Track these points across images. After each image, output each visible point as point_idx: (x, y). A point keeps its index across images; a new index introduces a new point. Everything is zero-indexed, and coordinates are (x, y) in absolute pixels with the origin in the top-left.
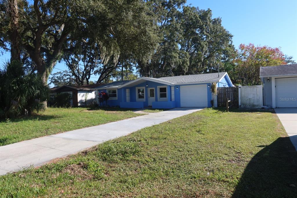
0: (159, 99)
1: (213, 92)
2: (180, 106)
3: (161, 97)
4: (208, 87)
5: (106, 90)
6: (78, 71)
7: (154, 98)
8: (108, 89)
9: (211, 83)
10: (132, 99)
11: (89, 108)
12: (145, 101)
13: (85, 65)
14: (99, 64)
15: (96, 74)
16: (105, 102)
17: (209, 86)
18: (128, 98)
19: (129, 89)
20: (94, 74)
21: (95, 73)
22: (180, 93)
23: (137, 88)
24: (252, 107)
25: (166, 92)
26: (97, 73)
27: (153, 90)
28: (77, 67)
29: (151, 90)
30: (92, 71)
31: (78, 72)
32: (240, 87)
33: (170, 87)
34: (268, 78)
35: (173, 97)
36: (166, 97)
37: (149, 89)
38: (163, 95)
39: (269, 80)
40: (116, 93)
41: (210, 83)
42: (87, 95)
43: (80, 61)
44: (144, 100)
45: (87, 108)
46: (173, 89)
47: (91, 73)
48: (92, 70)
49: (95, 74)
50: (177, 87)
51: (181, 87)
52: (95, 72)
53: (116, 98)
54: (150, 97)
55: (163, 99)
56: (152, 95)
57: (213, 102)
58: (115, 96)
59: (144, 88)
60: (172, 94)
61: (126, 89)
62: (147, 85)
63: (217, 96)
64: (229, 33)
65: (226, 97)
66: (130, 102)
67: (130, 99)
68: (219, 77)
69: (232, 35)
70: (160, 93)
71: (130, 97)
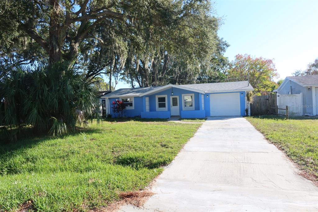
0: (184, 108)
1: (249, 101)
2: (210, 115)
3: (186, 106)
4: (241, 96)
5: (118, 98)
7: (177, 107)
8: (121, 98)
10: (152, 109)
18: (147, 108)
19: (149, 97)
23: (157, 97)
24: (291, 115)
27: (176, 98)
29: (173, 98)
32: (278, 96)
34: (308, 87)
35: (202, 106)
37: (171, 97)
39: (310, 89)
40: (131, 102)
41: (245, 92)
44: (166, 109)
50: (207, 95)
51: (210, 95)
53: (133, 108)
55: (189, 108)
56: (175, 103)
57: (248, 111)
58: (131, 105)
59: (166, 96)
60: (202, 103)
61: (146, 98)
62: (172, 92)
63: (251, 104)
64: (226, 43)
65: (258, 105)
66: (149, 111)
67: (149, 109)
68: (248, 86)
69: (228, 45)
70: (185, 102)
71: (149, 106)
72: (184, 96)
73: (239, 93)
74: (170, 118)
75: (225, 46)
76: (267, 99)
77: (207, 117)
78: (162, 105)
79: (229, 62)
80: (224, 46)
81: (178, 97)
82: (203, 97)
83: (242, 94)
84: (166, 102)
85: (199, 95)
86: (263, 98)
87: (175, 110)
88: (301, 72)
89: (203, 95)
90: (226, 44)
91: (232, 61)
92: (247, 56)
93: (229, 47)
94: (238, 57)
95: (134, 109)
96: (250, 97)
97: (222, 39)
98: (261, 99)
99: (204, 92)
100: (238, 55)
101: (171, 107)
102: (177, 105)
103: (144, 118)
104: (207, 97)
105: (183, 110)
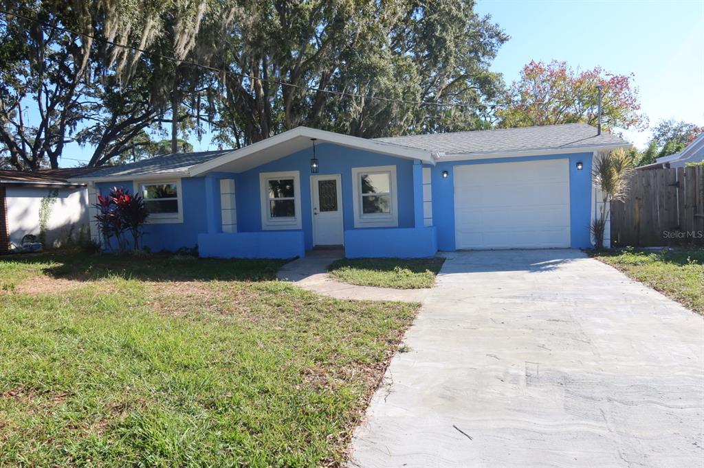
0: (360, 218)
2: (454, 245)
3: (364, 212)
4: (574, 170)
5: (131, 182)
6: (19, 127)
7: (336, 216)
8: (138, 181)
9: (595, 154)
10: (247, 220)
11: (56, 261)
12: (299, 226)
13: (44, 109)
14: (92, 112)
15: (84, 141)
16: (128, 234)
17: (579, 167)
18: (228, 217)
19: (233, 181)
20: (75, 143)
21: (81, 139)
23: (264, 178)
26: (88, 140)
27: (333, 183)
28: (14, 115)
29: (321, 184)
30: (71, 132)
31: (20, 133)
35: (426, 211)
37: (315, 180)
40: (175, 195)
42: (49, 205)
43: (23, 95)
44: (296, 221)
45: (45, 266)
47: (67, 137)
48: (68, 128)
49: (79, 141)
50: (443, 168)
51: (457, 170)
52: (79, 134)
53: (178, 218)
54: (318, 211)
55: (378, 218)
56: (328, 203)
57: (602, 232)
58: (172, 207)
59: (295, 175)
60: (425, 200)
61: (222, 181)
62: (315, 161)
63: (613, 203)
64: (499, 29)
65: (640, 208)
66: (236, 231)
67: (235, 221)
68: (599, 134)
69: (504, 37)
70: (364, 197)
71: (235, 211)
72: (359, 173)
73: (567, 161)
74: (302, 255)
75: (494, 40)
76: (677, 185)
77: (444, 255)
78: (284, 209)
79: (505, 88)
80: (490, 40)
81: (337, 178)
82: (426, 175)
83: (578, 164)
84: (297, 198)
85: (415, 167)
86: (657, 179)
87: (328, 226)
88: (675, 125)
89: (429, 169)
90: (498, 34)
91: (514, 83)
92: (556, 69)
93: (506, 43)
94: (531, 71)
95: (181, 222)
96: (615, 176)
97: (488, 17)
98: (652, 181)
99: (434, 157)
100: (531, 64)
101: (316, 214)
102: (336, 210)
103: (209, 258)
104: (445, 175)
105: (355, 227)
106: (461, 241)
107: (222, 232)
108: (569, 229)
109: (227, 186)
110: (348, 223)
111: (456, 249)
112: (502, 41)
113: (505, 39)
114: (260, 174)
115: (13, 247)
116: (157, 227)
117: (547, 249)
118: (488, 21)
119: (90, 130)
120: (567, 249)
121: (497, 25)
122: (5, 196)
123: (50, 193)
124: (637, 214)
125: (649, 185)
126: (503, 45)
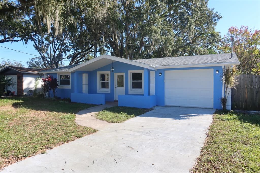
0: (131, 90)
1: (228, 83)
3: (133, 87)
4: (215, 74)
5: (56, 73)
8: (60, 73)
9: (223, 67)
10: (92, 90)
12: (109, 92)
17: (217, 72)
18: (85, 87)
19: (87, 74)
22: (164, 82)
23: (99, 73)
25: (141, 80)
27: (122, 76)
29: (119, 76)
33: (149, 71)
36: (141, 87)
37: (116, 75)
38: (137, 85)
40: (69, 79)
42: (39, 80)
46: (153, 75)
51: (166, 72)
54: (117, 87)
55: (137, 91)
56: (121, 84)
57: (226, 102)
58: (68, 83)
59: (109, 73)
60: (152, 84)
61: (83, 74)
63: (233, 89)
64: (218, 14)
65: (247, 92)
66: (87, 93)
67: (88, 89)
68: (232, 58)
69: (220, 17)
70: (133, 82)
71: (88, 85)
72: (131, 73)
73: (212, 70)
75: (216, 18)
80: (214, 18)
81: (124, 74)
83: (217, 71)
84: (109, 81)
86: (257, 79)
90: (217, 16)
93: (221, 19)
94: (232, 31)
95: (70, 88)
96: (231, 77)
97: (213, 9)
98: (254, 80)
100: (232, 28)
101: (116, 88)
102: (123, 87)
103: (74, 102)
104: (160, 74)
105: (129, 93)
106: (167, 102)
107: (82, 93)
108: (213, 100)
109: (85, 76)
110: (127, 92)
111: (165, 105)
112: (219, 18)
113: (221, 18)
114: (98, 72)
115: (24, 94)
116: (63, 90)
117: (203, 108)
118: (213, 11)
119: (72, 55)
120: (211, 109)
121: (217, 12)
122: (23, 77)
123: (39, 76)
124: (246, 95)
125: (253, 82)
126: (220, 20)
